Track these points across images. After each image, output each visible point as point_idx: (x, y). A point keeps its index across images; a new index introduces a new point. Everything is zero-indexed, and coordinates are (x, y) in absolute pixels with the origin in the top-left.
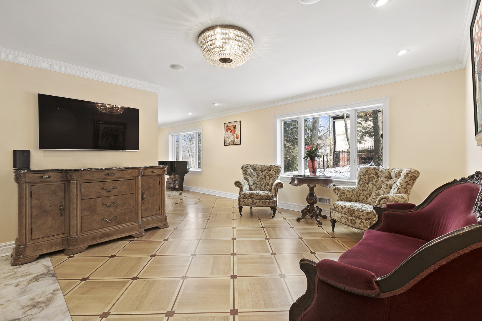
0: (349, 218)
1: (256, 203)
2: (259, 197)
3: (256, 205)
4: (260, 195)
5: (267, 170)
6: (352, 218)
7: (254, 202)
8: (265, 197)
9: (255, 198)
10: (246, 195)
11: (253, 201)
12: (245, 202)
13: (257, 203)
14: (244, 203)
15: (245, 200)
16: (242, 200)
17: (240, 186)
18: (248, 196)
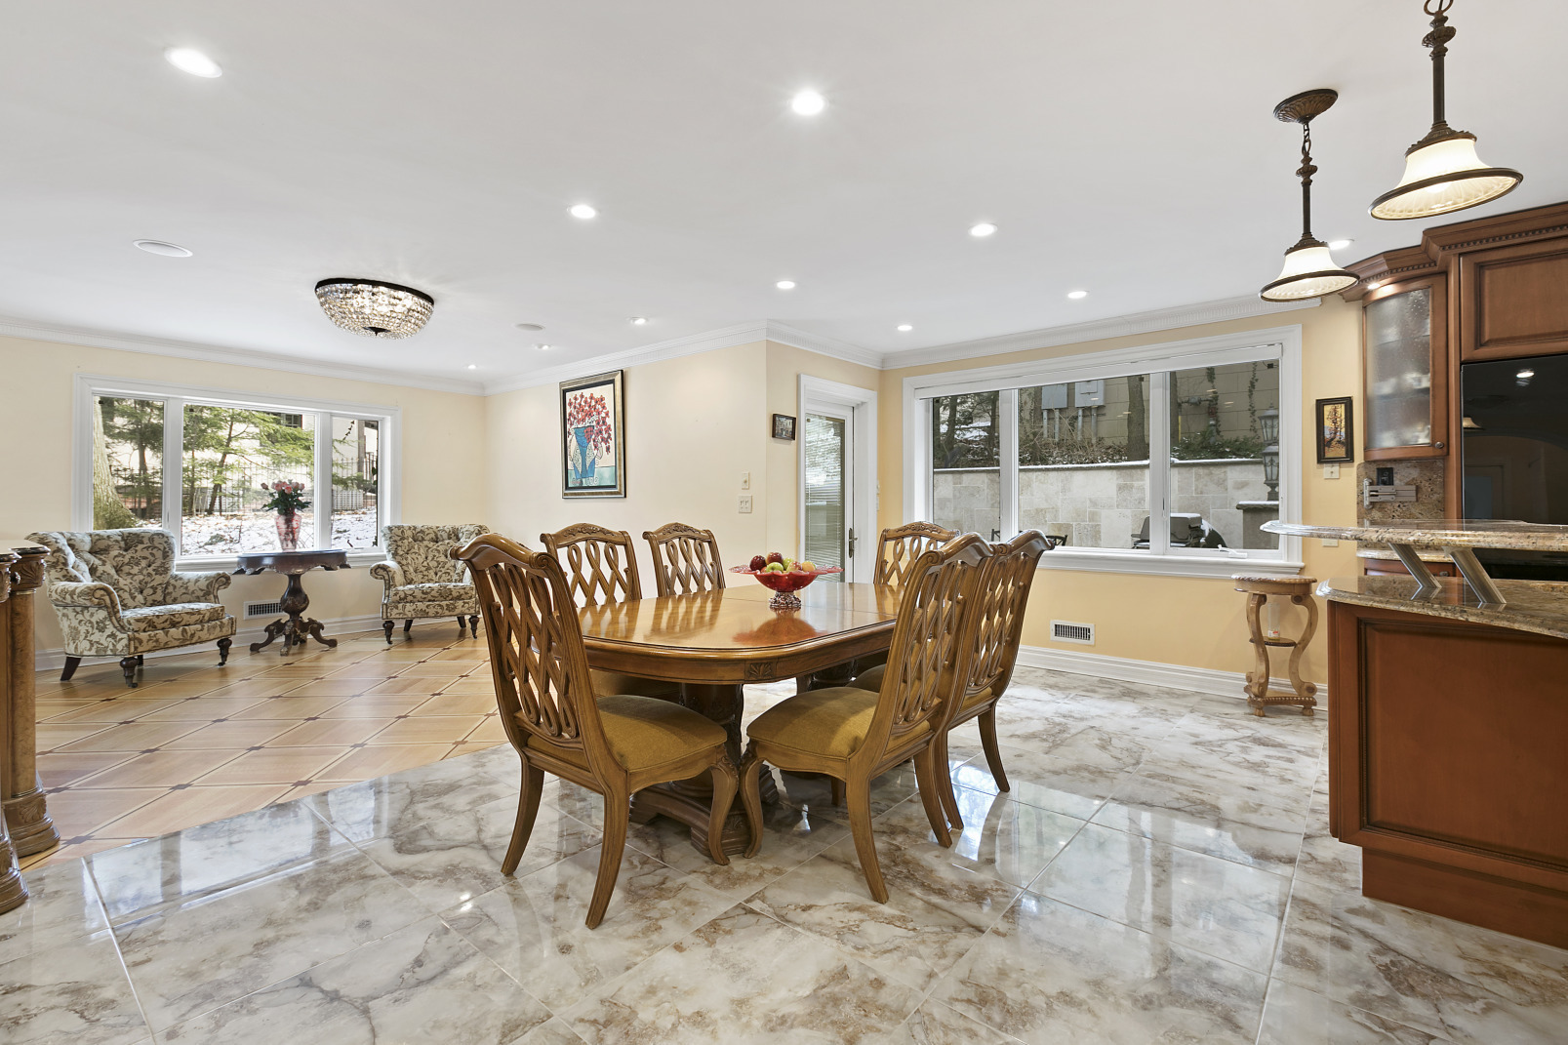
0: (444, 603)
1: (193, 635)
2: (196, 617)
3: (193, 641)
4: (199, 612)
5: (116, 547)
6: (447, 602)
7: (189, 634)
8: (208, 614)
9: (183, 623)
10: (155, 620)
11: (184, 631)
12: (157, 641)
13: (198, 634)
14: (154, 644)
15: (155, 636)
16: (143, 636)
17: (107, 598)
18: (162, 619)
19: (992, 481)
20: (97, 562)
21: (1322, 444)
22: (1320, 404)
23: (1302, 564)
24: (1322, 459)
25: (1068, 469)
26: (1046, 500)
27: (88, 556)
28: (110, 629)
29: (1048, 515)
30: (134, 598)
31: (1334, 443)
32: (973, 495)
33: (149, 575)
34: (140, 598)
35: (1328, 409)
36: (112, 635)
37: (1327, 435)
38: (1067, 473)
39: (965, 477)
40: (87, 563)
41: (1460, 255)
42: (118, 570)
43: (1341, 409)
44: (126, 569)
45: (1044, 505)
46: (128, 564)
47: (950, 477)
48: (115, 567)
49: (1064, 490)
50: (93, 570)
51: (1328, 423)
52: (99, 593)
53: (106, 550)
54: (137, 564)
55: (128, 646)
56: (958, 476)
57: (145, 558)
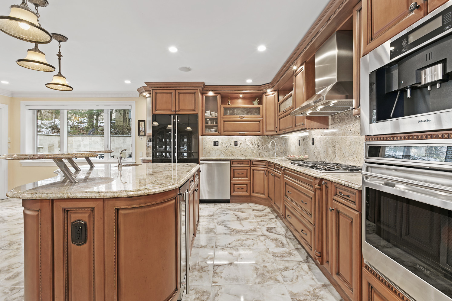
19: (102, 139)
21: (139, 131)
22: (139, 121)
23: (135, 161)
24: (139, 135)
25: (125, 136)
26: (119, 145)
29: (119, 149)
31: (142, 131)
32: (95, 143)
35: (140, 123)
37: (140, 130)
38: (125, 137)
39: (93, 137)
41: (153, 89)
43: (143, 123)
45: (118, 147)
47: (88, 137)
49: (124, 142)
51: (140, 126)
56: (90, 137)
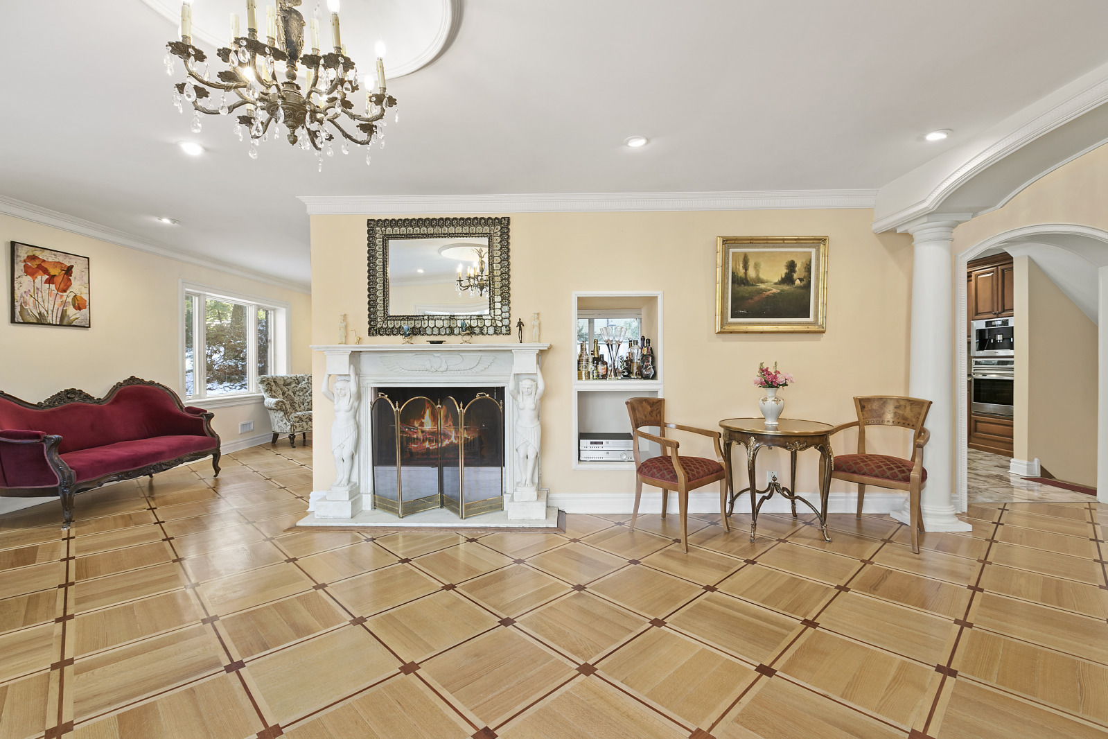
16: (297, 424)
17: (284, 406)
18: (305, 417)
20: (286, 389)
27: (282, 387)
28: (285, 421)
30: (300, 407)
33: (307, 396)
34: (302, 406)
36: (285, 423)
40: (281, 389)
42: (294, 393)
44: (297, 393)
46: (299, 391)
48: (293, 392)
50: (284, 393)
52: (280, 404)
53: (289, 384)
54: (302, 391)
55: (291, 429)
57: (305, 388)
